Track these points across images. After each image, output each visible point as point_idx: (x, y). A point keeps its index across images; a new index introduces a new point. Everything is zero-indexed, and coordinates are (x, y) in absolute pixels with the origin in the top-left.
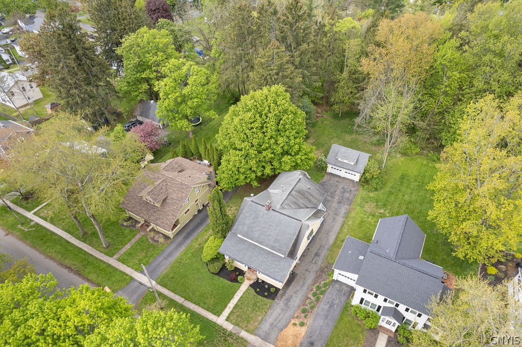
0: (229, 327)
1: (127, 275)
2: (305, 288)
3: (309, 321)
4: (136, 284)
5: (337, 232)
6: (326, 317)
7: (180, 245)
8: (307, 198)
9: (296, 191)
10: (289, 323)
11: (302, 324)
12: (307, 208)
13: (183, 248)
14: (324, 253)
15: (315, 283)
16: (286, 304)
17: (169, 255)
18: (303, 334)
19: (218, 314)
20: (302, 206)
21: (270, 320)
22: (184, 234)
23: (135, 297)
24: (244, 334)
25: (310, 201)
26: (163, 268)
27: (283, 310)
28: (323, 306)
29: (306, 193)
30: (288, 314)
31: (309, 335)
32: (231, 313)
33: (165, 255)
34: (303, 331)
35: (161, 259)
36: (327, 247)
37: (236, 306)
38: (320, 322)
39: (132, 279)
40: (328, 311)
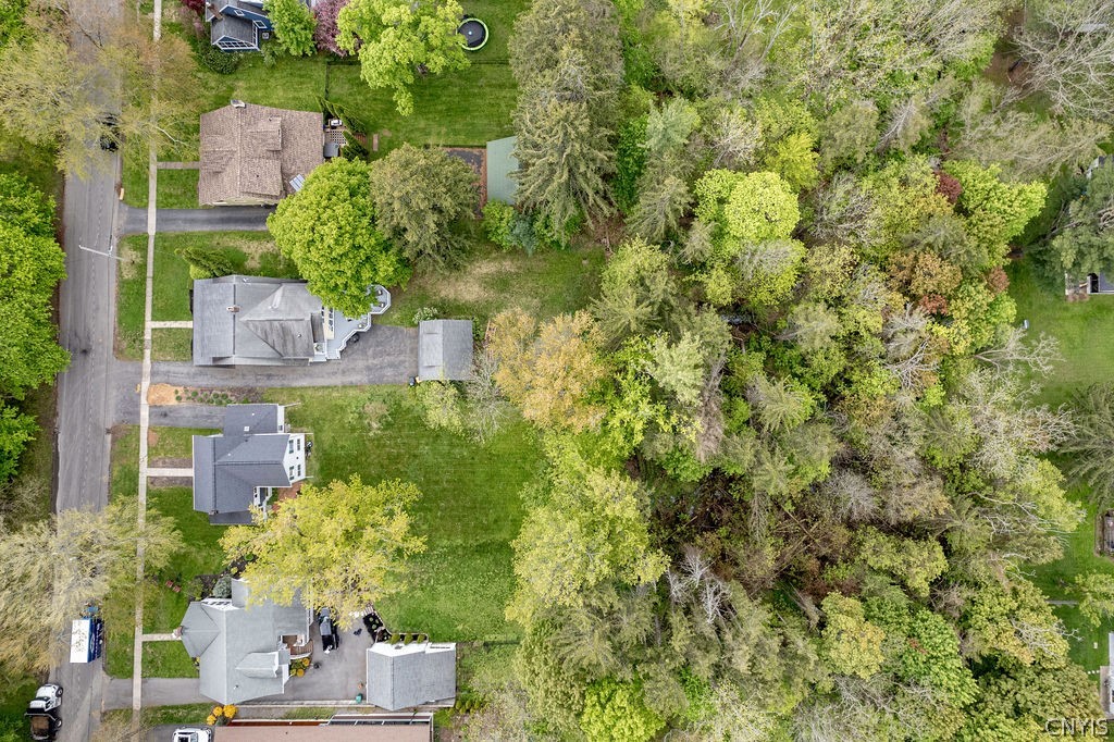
0: (148, 336)
1: (147, 198)
2: (222, 383)
3: (184, 403)
4: (143, 216)
5: (315, 384)
6: (196, 417)
7: (209, 221)
8: (285, 341)
9: (281, 325)
10: (175, 385)
11: (179, 399)
12: (273, 348)
13: (207, 228)
14: (276, 383)
15: (231, 390)
16: (195, 374)
17: (193, 221)
18: (171, 404)
19: (154, 318)
20: (270, 341)
21: (173, 368)
22: (225, 215)
23: (130, 227)
24: (148, 352)
25: (284, 345)
26: (174, 227)
27: (188, 374)
28: (204, 409)
29: (290, 337)
30: (188, 381)
31: (172, 409)
32: (161, 329)
33: (190, 216)
34: (173, 402)
35: (183, 216)
36: (285, 382)
37: (169, 330)
38: (188, 413)
39: (146, 206)
40: (202, 416)
